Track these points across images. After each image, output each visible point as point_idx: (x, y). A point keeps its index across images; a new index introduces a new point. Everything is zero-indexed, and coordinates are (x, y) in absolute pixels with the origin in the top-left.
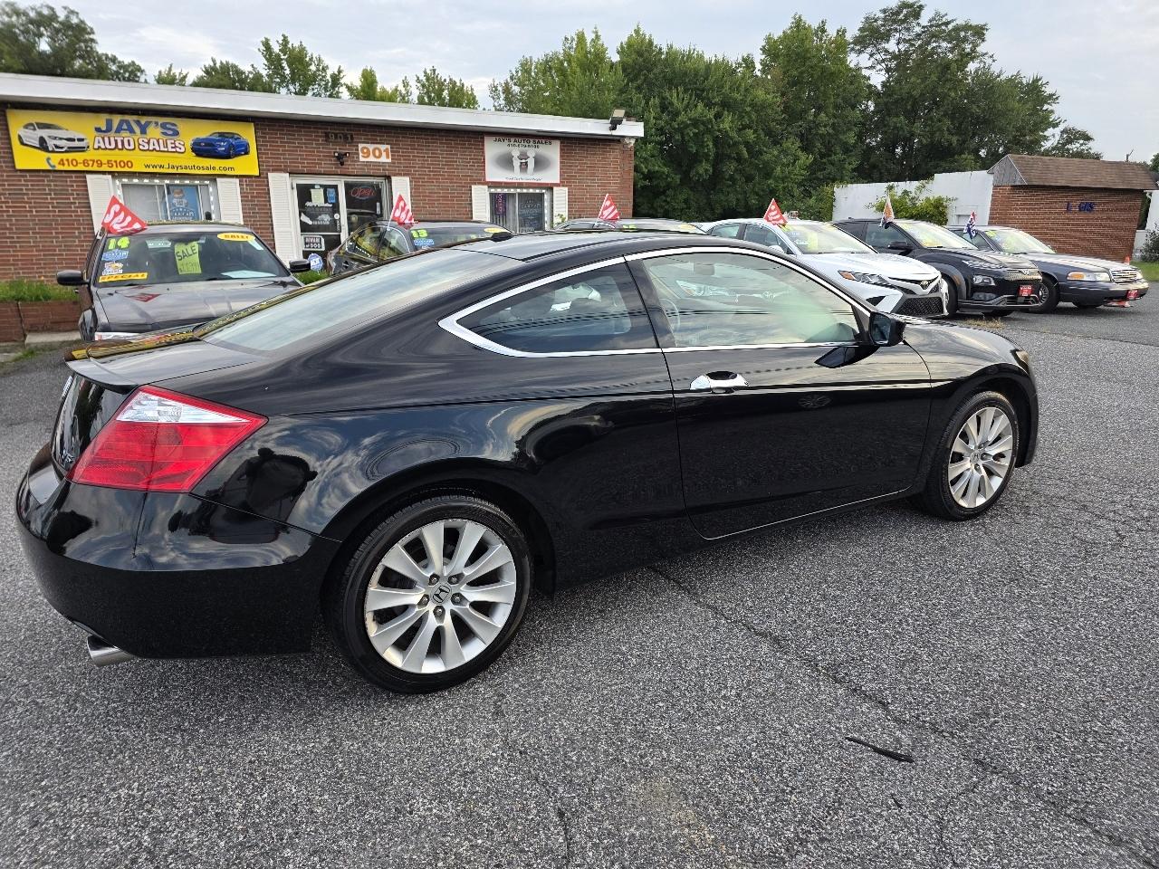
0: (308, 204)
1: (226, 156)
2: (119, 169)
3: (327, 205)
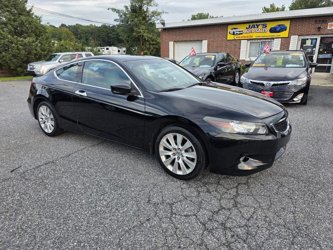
0: (304, 45)
1: (279, 32)
2: (249, 38)
3: (312, 45)
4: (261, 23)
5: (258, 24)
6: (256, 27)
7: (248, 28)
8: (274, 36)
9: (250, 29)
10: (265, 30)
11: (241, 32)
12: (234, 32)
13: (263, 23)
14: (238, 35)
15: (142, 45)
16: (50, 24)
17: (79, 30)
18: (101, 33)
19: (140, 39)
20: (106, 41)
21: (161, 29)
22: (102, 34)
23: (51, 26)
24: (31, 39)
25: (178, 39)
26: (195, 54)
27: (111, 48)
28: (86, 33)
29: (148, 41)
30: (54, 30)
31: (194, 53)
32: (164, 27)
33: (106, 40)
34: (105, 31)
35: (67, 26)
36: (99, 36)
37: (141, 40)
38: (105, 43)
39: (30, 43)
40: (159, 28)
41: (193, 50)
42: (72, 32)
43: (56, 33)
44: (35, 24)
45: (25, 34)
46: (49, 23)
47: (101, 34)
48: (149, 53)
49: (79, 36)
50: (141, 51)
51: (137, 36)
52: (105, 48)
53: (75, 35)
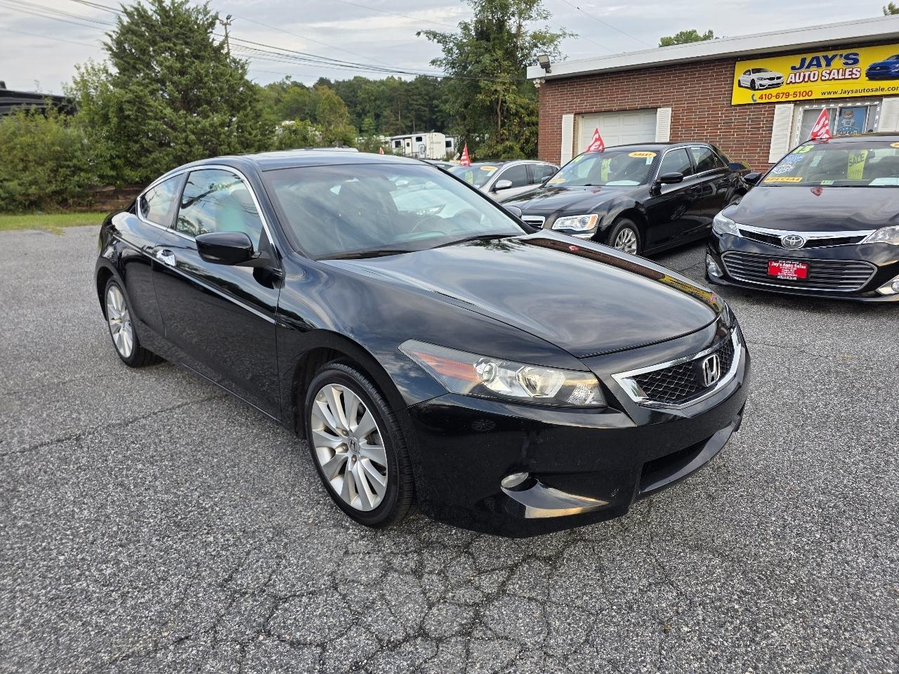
2: (802, 98)
4: (839, 52)
5: (830, 54)
6: (823, 63)
7: (798, 66)
8: (883, 89)
9: (803, 70)
10: (853, 74)
11: (775, 81)
12: (753, 81)
13: (845, 52)
14: (765, 89)
15: (502, 126)
16: (292, 80)
17: (359, 93)
18: (415, 97)
19: (497, 112)
20: (425, 119)
21: (539, 81)
22: (417, 101)
23: (295, 84)
24: (216, 118)
25: (586, 106)
26: (601, 148)
27: (427, 137)
28: (375, 100)
29: (517, 114)
30: (300, 95)
31: (600, 146)
32: (548, 75)
33: (425, 116)
34: (424, 93)
35: (333, 82)
36: (407, 107)
37: (499, 114)
38: (423, 125)
39: (216, 128)
40: (535, 79)
41: (597, 136)
42: (342, 98)
43: (305, 101)
44: (228, 81)
45: (205, 106)
46: (290, 77)
47: (413, 100)
48: (517, 148)
49: (359, 108)
50: (497, 142)
51: (488, 103)
52: (414, 136)
53: (349, 106)
